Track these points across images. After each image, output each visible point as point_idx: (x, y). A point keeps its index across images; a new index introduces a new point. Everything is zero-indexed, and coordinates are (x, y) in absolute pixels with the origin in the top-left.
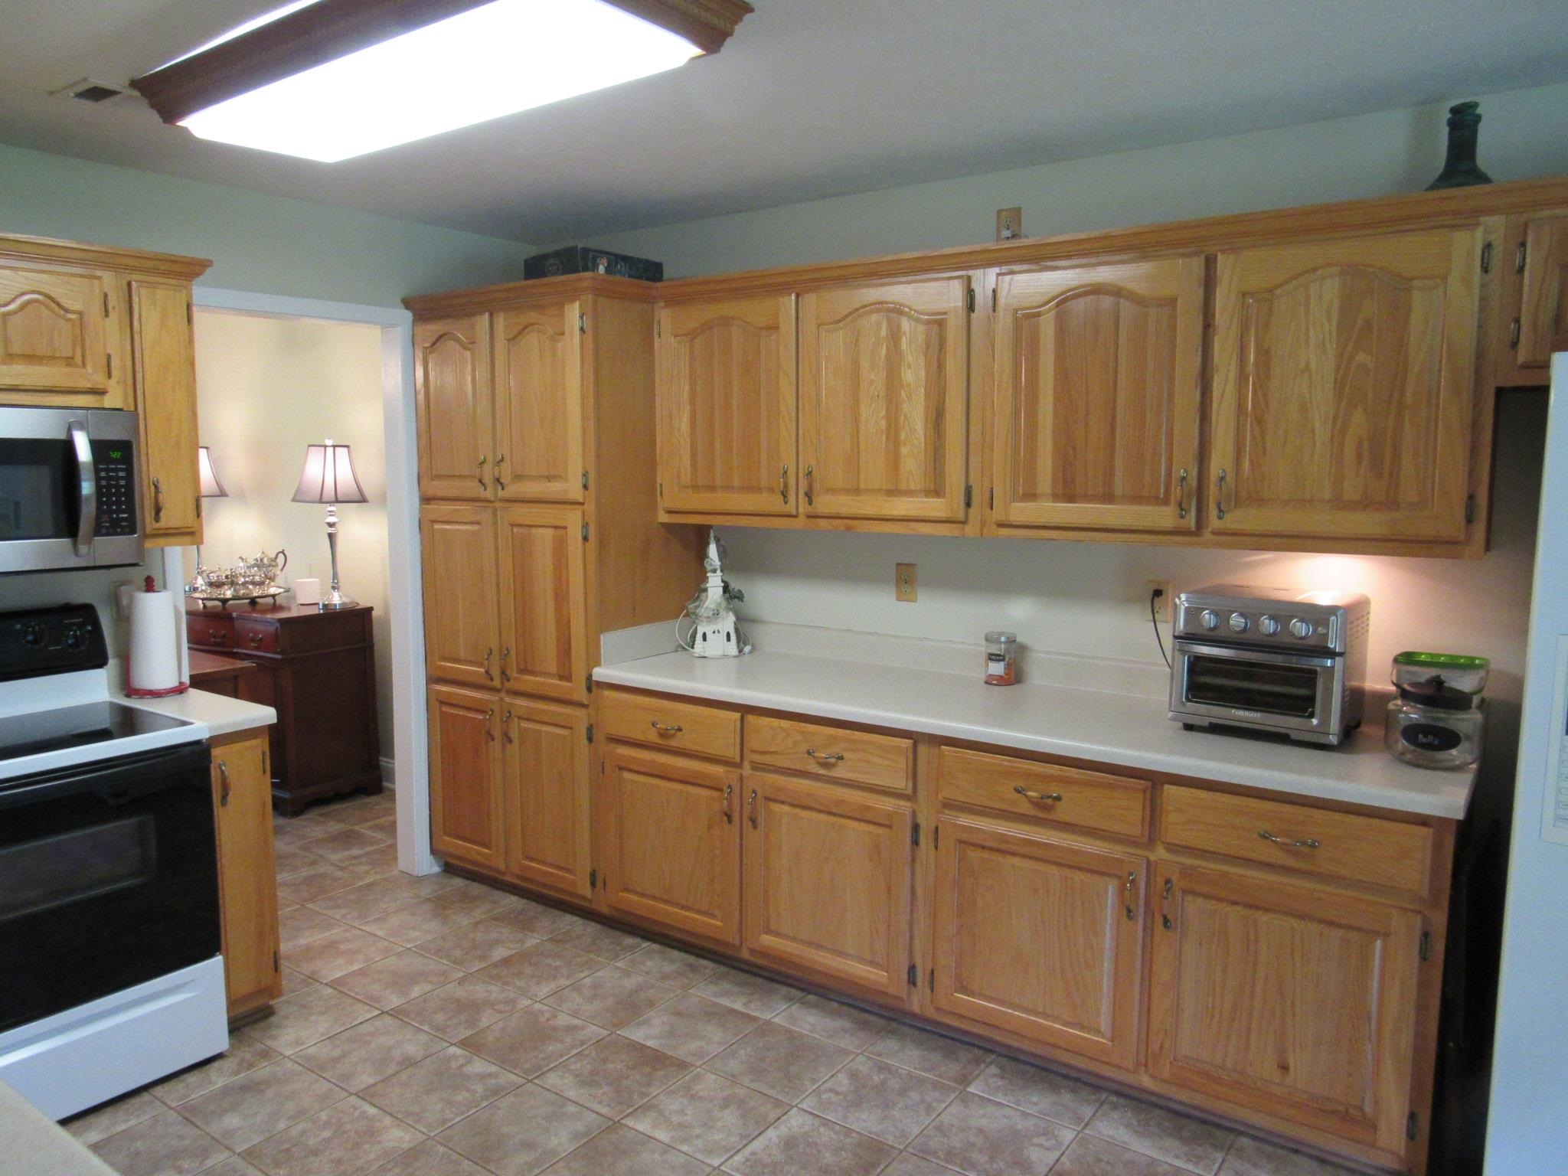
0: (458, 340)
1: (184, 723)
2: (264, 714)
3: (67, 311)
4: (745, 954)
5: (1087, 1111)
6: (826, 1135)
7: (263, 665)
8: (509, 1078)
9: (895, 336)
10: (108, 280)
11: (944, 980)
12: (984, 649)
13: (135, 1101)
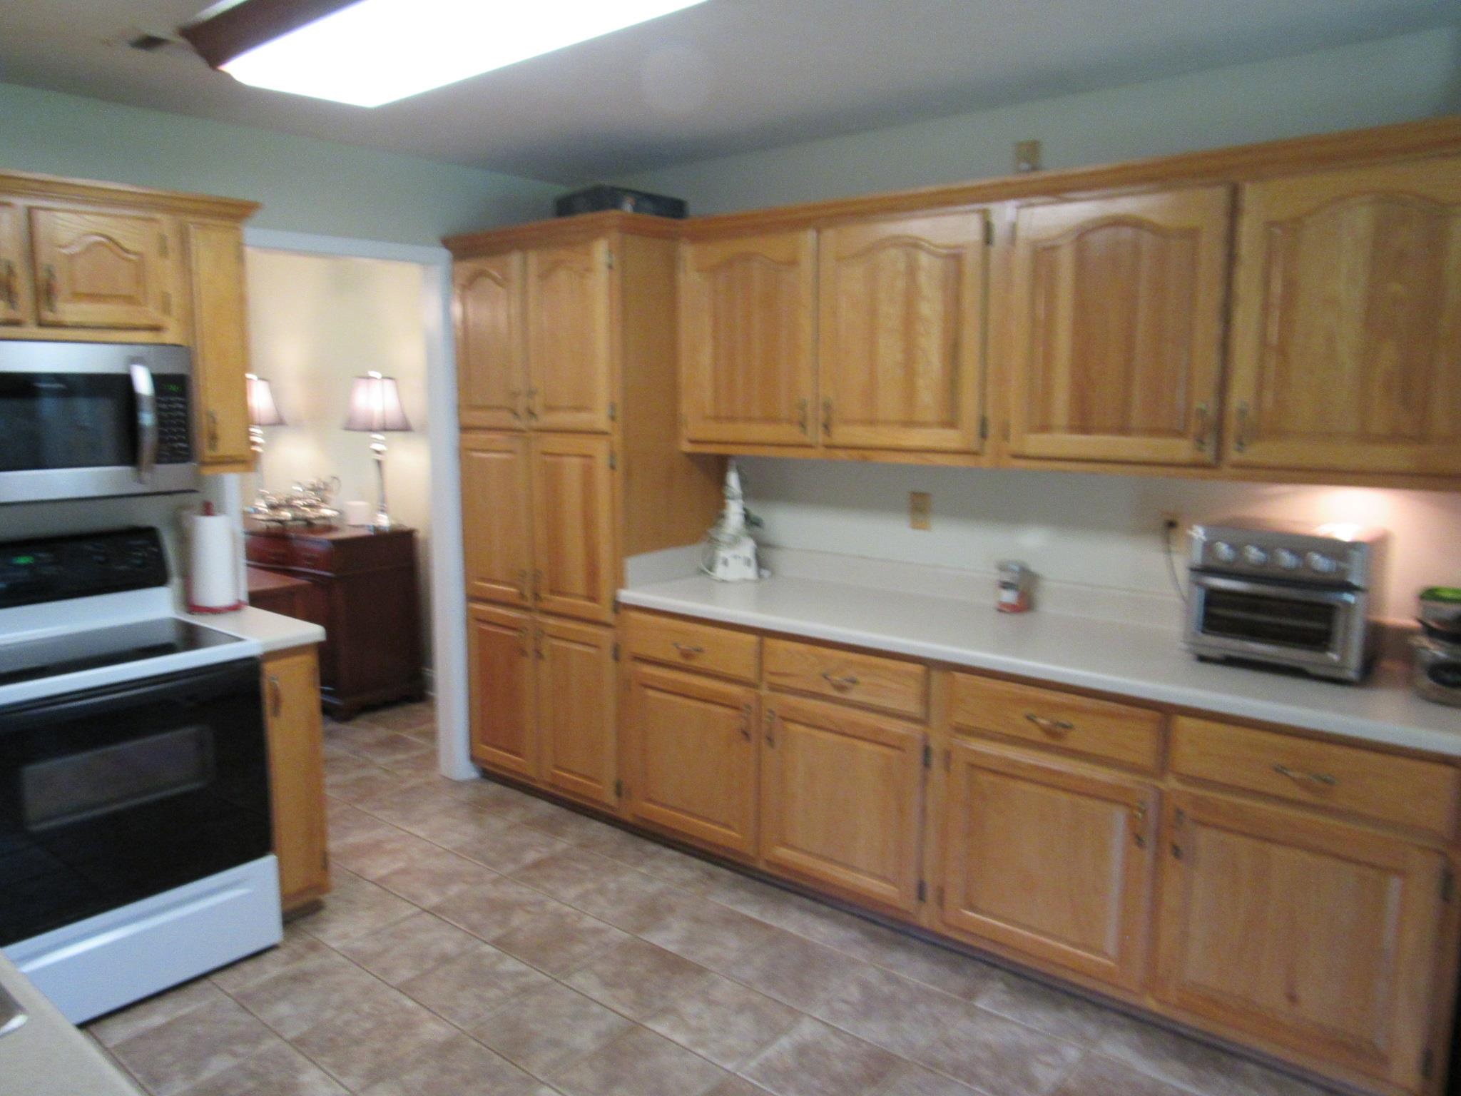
0: (494, 279)
1: (239, 640)
2: (312, 632)
3: (127, 251)
4: (761, 866)
5: (1091, 1030)
6: (837, 1045)
7: (318, 582)
8: (537, 977)
9: (912, 271)
10: (166, 223)
11: (953, 898)
12: (997, 576)
13: (196, 988)
